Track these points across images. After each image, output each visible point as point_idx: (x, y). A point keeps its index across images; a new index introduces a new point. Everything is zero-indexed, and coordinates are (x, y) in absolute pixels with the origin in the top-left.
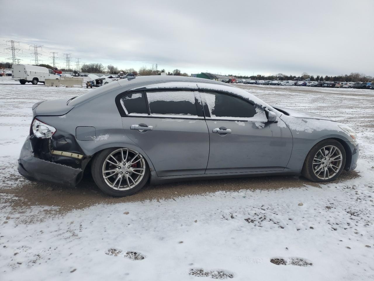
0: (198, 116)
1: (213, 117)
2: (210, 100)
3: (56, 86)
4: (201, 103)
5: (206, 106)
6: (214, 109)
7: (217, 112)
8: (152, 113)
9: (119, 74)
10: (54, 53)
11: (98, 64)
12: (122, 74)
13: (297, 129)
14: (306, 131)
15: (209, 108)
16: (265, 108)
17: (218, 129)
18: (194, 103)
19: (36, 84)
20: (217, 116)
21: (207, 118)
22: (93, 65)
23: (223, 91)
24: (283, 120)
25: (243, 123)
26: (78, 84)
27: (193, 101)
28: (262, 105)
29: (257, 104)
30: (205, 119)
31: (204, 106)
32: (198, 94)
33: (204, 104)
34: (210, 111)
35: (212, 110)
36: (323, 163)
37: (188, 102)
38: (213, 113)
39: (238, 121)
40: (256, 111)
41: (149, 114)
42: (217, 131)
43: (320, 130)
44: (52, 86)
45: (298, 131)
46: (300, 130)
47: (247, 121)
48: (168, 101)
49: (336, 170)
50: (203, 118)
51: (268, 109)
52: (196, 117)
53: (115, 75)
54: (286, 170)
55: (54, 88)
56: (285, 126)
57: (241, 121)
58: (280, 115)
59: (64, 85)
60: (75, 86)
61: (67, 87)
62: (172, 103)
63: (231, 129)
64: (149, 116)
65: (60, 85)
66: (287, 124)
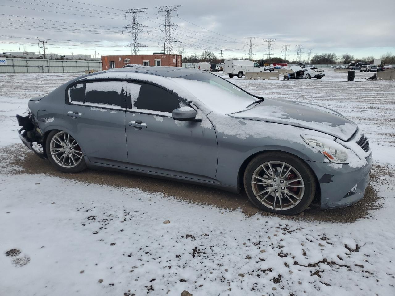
0: (121, 107)
1: (134, 109)
2: (134, 91)
3: (255, 79)
4: (126, 93)
5: (130, 97)
6: (136, 100)
7: (139, 105)
8: (86, 101)
9: (350, 64)
10: (286, 46)
11: (331, 54)
12: (354, 63)
13: (225, 133)
14: (238, 136)
15: (132, 99)
16: (191, 102)
17: (134, 122)
18: (119, 94)
19: (241, 78)
20: (138, 108)
21: (128, 109)
22: (325, 56)
23: (148, 81)
24: (210, 119)
25: (161, 118)
26: (275, 77)
27: (119, 92)
28: (187, 99)
29: (180, 97)
30: (126, 111)
31: (128, 97)
32: (125, 85)
33: (128, 95)
34: (133, 103)
35: (135, 101)
36: (272, 186)
37: (116, 92)
38: (135, 105)
39: (157, 115)
40: (179, 105)
41: (84, 103)
42: (132, 124)
43: (258, 137)
44: (251, 79)
45: (227, 134)
46: (229, 134)
47: (167, 116)
48: (99, 91)
49: (295, 202)
50: (124, 109)
51: (194, 104)
52: (119, 108)
53: (345, 65)
54: (216, 183)
55: (252, 81)
56: (210, 126)
57: (161, 116)
58: (208, 113)
59: (261, 78)
60: (271, 78)
61: (264, 80)
62: (103, 93)
63: (146, 124)
64: (84, 104)
65: (258, 78)
66: (213, 124)
